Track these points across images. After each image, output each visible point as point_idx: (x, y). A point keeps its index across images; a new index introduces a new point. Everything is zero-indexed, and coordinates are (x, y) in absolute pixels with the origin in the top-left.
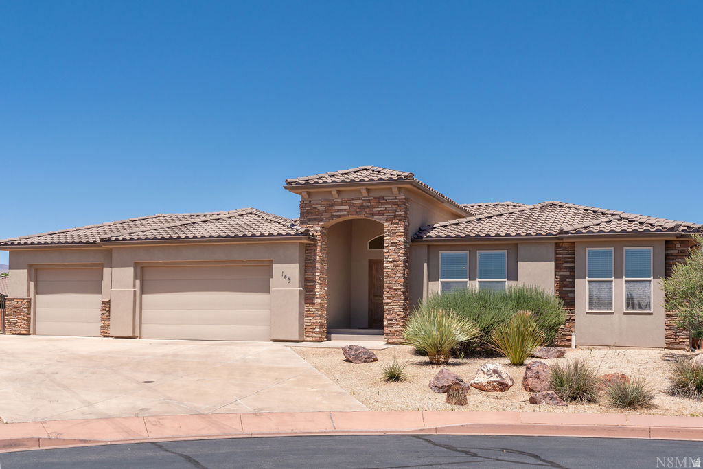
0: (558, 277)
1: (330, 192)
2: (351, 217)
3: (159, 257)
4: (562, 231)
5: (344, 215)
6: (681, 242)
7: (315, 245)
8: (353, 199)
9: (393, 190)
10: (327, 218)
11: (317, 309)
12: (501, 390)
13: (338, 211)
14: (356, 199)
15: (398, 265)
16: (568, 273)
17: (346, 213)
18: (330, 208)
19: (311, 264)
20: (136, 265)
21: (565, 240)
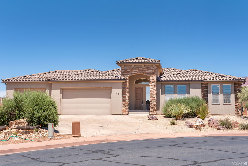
0: (202, 93)
1: (132, 65)
2: (138, 74)
3: (70, 86)
4: (205, 79)
5: (136, 73)
6: (238, 83)
7: (126, 83)
8: (139, 68)
9: (153, 65)
10: (130, 74)
11: (127, 104)
12: (203, 127)
13: (134, 72)
14: (140, 68)
15: (155, 89)
16: (205, 92)
17: (137, 72)
18: (131, 71)
19: (125, 89)
20: (61, 89)
21: (205, 82)
